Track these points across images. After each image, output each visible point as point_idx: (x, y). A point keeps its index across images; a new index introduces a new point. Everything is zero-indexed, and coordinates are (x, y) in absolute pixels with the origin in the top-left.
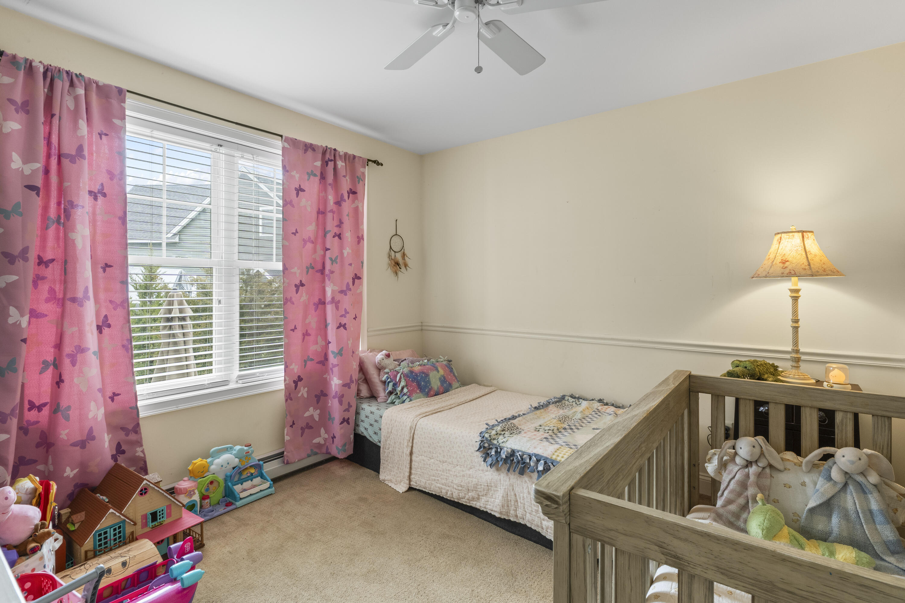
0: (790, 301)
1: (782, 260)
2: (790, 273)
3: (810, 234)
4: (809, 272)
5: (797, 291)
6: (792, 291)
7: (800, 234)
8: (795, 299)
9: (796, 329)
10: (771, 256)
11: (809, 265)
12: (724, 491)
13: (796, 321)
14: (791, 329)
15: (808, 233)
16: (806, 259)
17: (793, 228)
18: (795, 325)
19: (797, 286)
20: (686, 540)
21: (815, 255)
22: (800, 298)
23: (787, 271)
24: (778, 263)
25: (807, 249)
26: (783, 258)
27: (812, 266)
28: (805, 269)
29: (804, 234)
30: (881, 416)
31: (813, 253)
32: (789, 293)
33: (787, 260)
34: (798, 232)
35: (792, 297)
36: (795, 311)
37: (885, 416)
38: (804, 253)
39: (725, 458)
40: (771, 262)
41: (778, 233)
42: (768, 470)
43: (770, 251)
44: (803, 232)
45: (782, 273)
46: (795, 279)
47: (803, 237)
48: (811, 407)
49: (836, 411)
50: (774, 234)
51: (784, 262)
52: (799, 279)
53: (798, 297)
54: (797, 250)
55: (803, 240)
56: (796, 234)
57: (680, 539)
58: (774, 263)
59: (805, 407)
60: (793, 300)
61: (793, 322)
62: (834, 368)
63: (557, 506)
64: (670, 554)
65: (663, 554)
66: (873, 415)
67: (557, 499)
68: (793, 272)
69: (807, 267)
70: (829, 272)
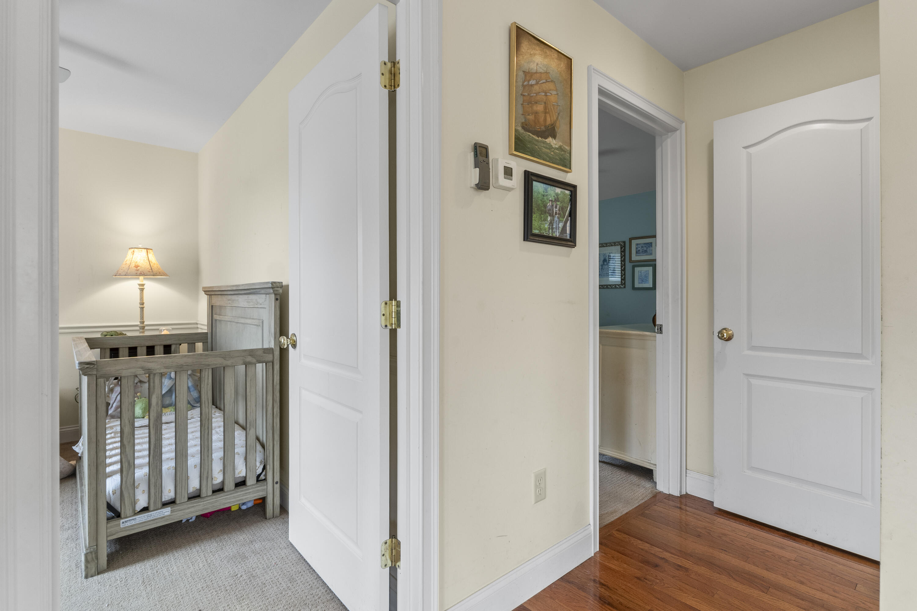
0: (139, 291)
1: (135, 265)
2: (141, 273)
3: (151, 251)
4: (152, 274)
5: (143, 285)
6: (140, 285)
7: (146, 250)
8: (142, 290)
9: (142, 309)
10: (127, 262)
11: (152, 269)
12: (113, 404)
13: (143, 304)
14: (139, 308)
15: (150, 250)
16: (149, 266)
17: (140, 246)
18: (141, 306)
19: (143, 282)
20: (153, 362)
21: (154, 264)
22: (144, 289)
23: (139, 272)
24: (133, 267)
25: (150, 259)
26: (136, 264)
27: (153, 270)
28: (149, 272)
29: (148, 250)
30: (191, 343)
31: (153, 263)
32: (138, 287)
33: (138, 265)
34: (145, 249)
35: (140, 289)
36: (142, 298)
37: (193, 343)
38: (148, 262)
39: (111, 386)
40: (128, 266)
41: (132, 248)
42: (139, 384)
43: (126, 259)
44: (147, 249)
45: (136, 274)
46: (141, 278)
47: (147, 252)
48: (160, 345)
49: (172, 344)
50: (128, 249)
51: (137, 266)
52: (144, 278)
53: (143, 289)
54: (144, 260)
55: (147, 254)
56: (143, 250)
57: (150, 362)
58: (130, 267)
59: (157, 345)
60: (140, 291)
61: (140, 304)
62: (164, 330)
63: (93, 366)
64: (146, 369)
65: (143, 371)
66: (188, 344)
67: (93, 363)
68: (143, 273)
69: (151, 270)
70: (162, 274)
